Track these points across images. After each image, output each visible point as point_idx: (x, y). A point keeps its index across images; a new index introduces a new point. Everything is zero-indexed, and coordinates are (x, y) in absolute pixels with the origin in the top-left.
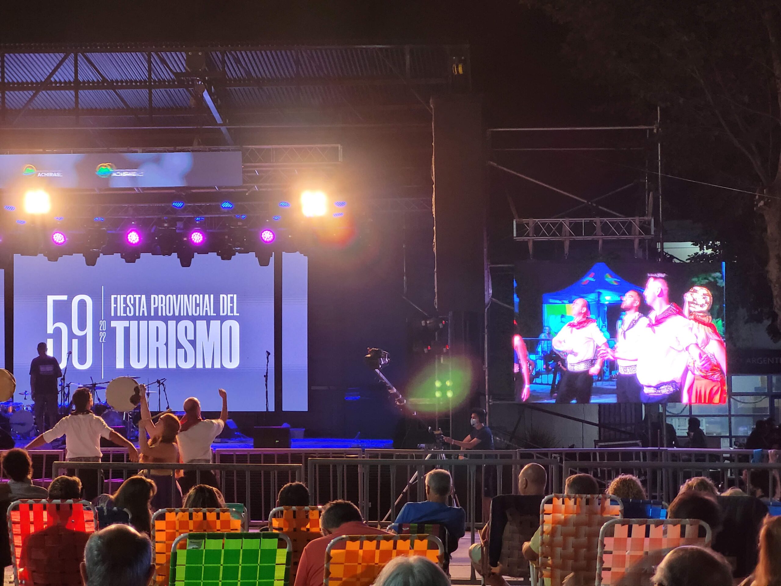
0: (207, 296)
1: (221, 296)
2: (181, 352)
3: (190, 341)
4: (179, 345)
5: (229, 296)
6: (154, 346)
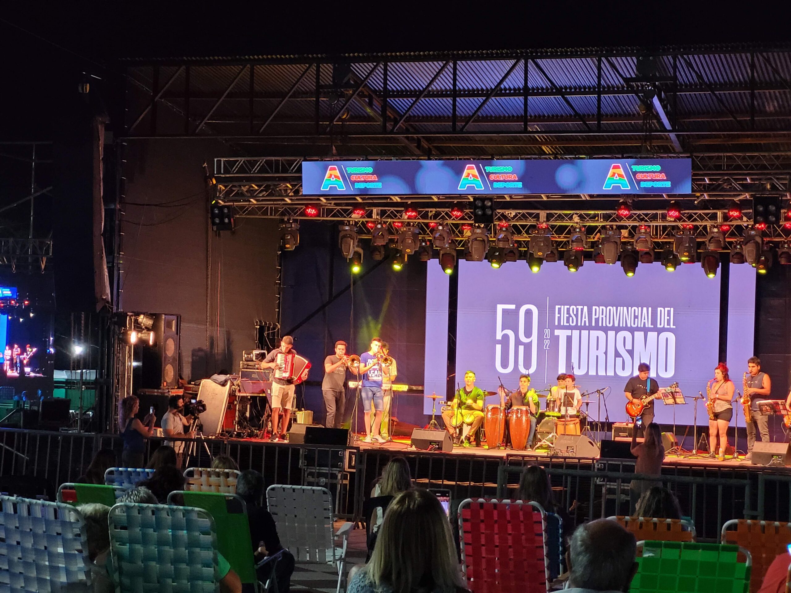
0: (645, 309)
1: (659, 309)
2: (619, 360)
3: (628, 351)
4: (617, 354)
5: (667, 309)
6: (593, 353)
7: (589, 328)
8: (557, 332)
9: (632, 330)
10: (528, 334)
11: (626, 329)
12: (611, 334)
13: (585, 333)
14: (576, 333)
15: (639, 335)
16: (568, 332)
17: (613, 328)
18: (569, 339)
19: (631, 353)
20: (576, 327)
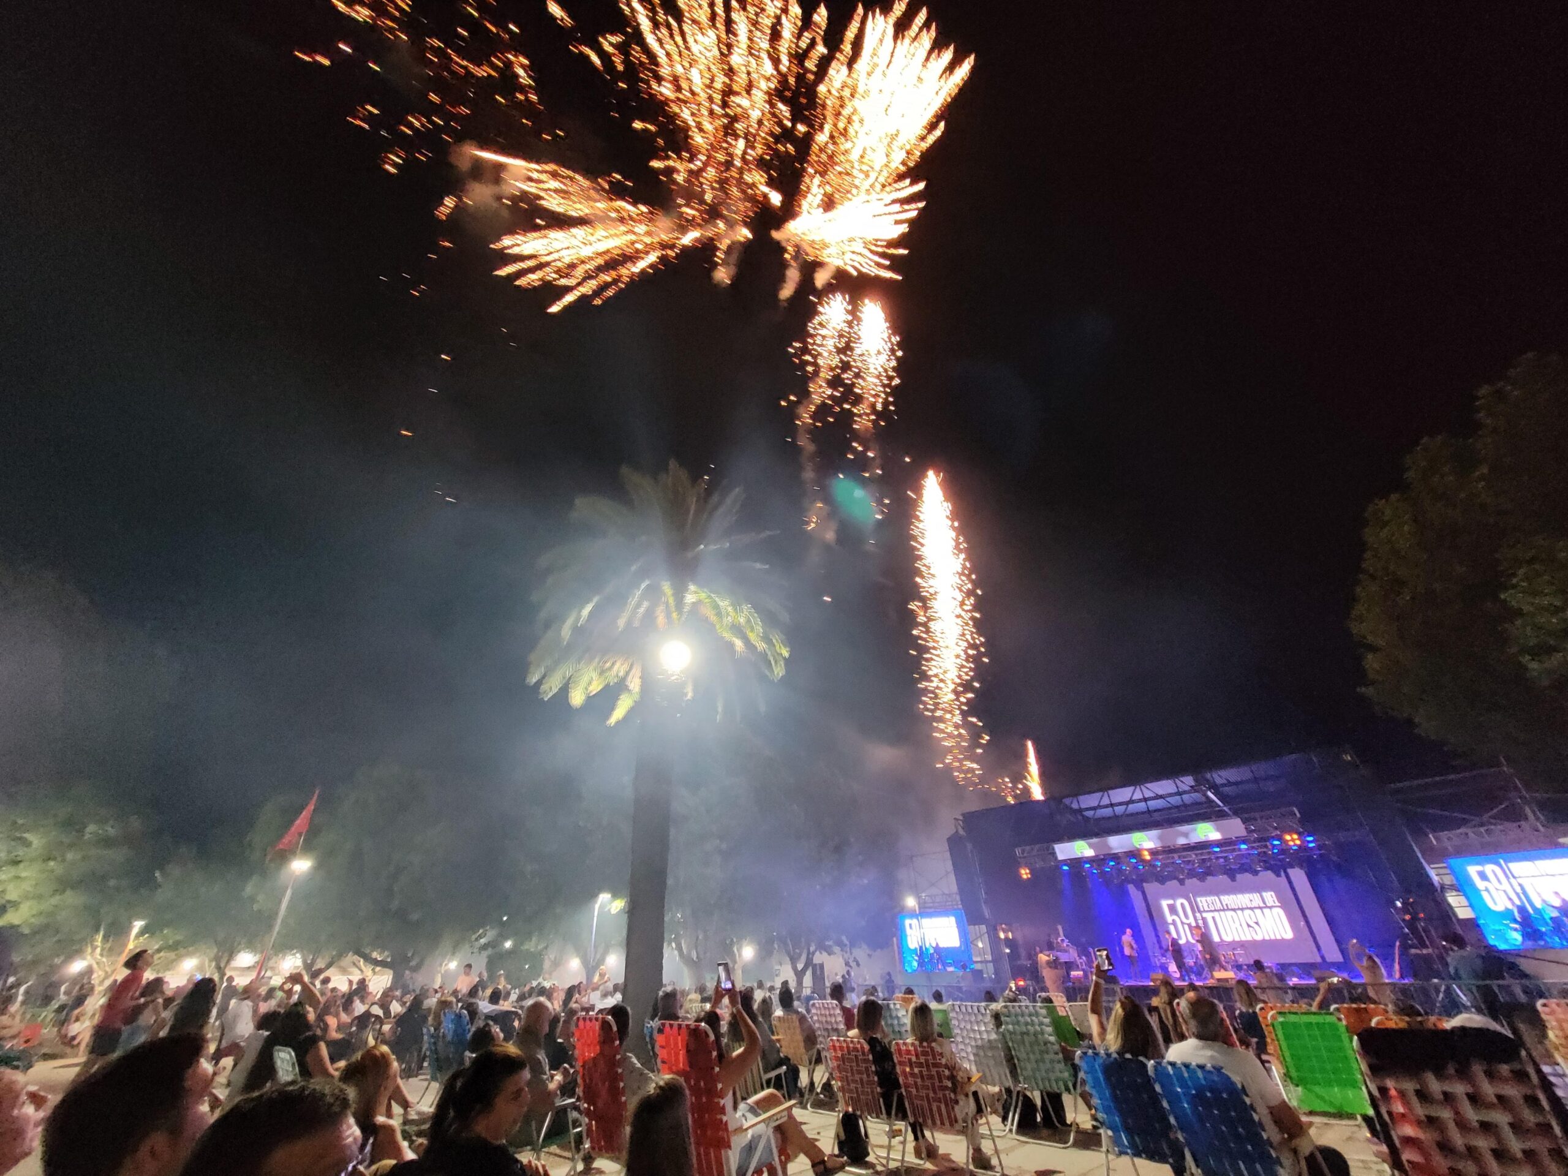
0: (1254, 895)
1: (1263, 894)
2: (1252, 929)
3: (1255, 923)
4: (1249, 926)
5: (1268, 894)
6: (1233, 926)
7: (1224, 910)
8: (1205, 915)
9: (1251, 909)
10: (1186, 916)
11: (1247, 908)
12: (1239, 912)
13: (1222, 913)
14: (1216, 914)
15: (1258, 911)
16: (1212, 914)
17: (1239, 909)
18: (1213, 918)
19: (1257, 923)
20: (1215, 910)
